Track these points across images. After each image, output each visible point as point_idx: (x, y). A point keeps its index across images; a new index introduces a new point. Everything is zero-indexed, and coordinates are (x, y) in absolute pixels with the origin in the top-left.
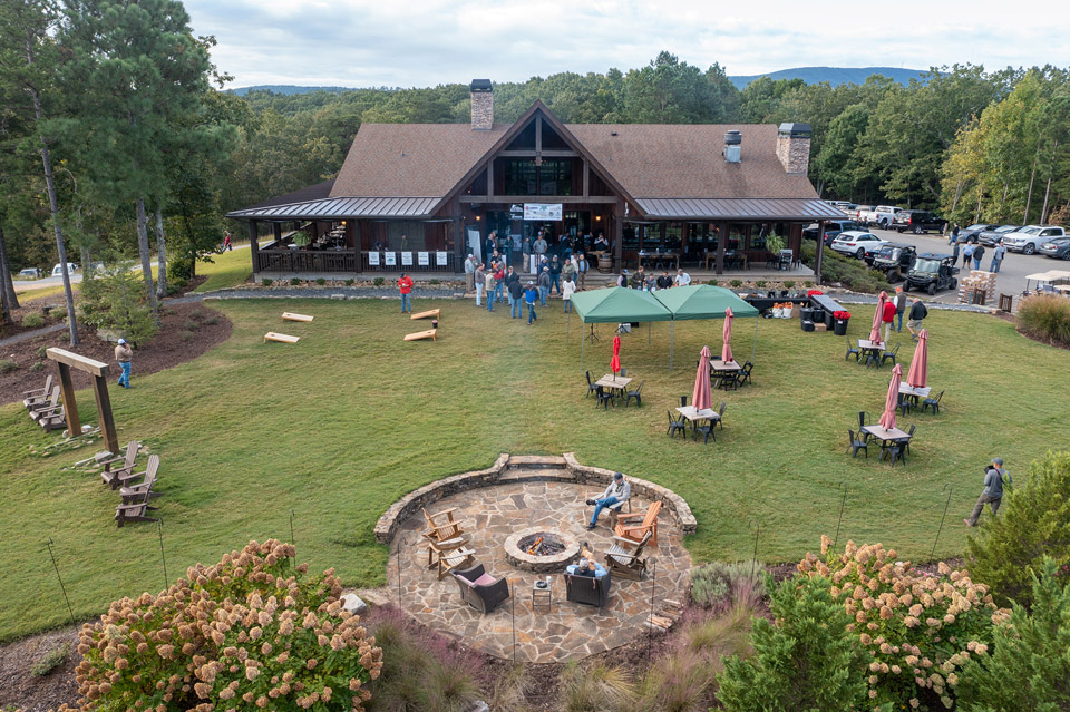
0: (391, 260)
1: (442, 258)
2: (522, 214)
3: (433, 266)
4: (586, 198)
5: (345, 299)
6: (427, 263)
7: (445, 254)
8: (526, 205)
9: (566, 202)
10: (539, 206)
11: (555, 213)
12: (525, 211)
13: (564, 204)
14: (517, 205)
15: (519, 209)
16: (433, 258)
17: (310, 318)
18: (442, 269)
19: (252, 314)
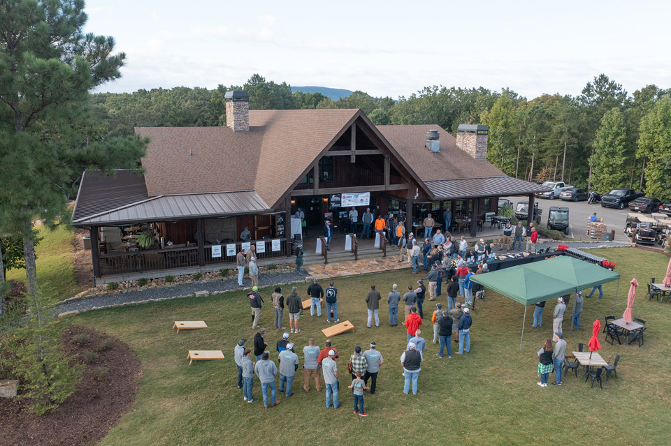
0: (232, 251)
1: (276, 245)
2: (339, 202)
3: (269, 253)
4: (388, 187)
5: (210, 295)
6: (264, 251)
7: (278, 241)
8: (343, 195)
9: (373, 190)
10: (352, 195)
11: (364, 200)
12: (342, 200)
13: (371, 193)
14: (337, 195)
15: (338, 199)
16: (268, 245)
17: (201, 324)
18: (277, 254)
19: (133, 328)
